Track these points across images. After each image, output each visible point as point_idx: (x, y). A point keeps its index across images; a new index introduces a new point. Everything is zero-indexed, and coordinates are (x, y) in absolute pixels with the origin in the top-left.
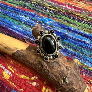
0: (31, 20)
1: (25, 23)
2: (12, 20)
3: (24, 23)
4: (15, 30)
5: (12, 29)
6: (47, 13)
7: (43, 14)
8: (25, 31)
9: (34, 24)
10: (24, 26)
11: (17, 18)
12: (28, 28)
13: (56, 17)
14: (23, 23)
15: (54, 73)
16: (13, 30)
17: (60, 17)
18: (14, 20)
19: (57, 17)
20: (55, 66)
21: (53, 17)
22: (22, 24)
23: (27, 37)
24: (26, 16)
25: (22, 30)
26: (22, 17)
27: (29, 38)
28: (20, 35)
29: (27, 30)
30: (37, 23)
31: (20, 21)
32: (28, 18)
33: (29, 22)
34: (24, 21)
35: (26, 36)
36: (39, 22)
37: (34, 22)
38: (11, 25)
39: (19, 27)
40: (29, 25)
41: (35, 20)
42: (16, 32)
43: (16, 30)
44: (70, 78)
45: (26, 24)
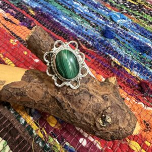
0: (91, 13)
1: (81, 16)
2: (59, 7)
3: (80, 14)
4: (63, 24)
5: (58, 21)
6: (119, 5)
7: (113, 6)
8: (80, 27)
9: (96, 19)
10: (79, 20)
11: (69, 5)
12: (85, 23)
13: (134, 14)
14: (78, 15)
15: (84, 112)
16: (61, 23)
17: (141, 15)
18: (63, 8)
19: (136, 15)
20: (83, 99)
21: (129, 14)
22: (76, 17)
23: (82, 38)
24: (83, 5)
25: (74, 25)
26: (76, 5)
27: (85, 39)
28: (71, 33)
29: (82, 27)
30: (101, 18)
31: (73, 11)
32: (86, 7)
33: (87, 15)
34: (80, 11)
35: (80, 36)
36: (104, 18)
37: (95, 16)
38: (58, 15)
39: (70, 20)
40: (87, 20)
41: (97, 13)
42: (65, 26)
43: (66, 24)
44: (113, 113)
45: (82, 18)
